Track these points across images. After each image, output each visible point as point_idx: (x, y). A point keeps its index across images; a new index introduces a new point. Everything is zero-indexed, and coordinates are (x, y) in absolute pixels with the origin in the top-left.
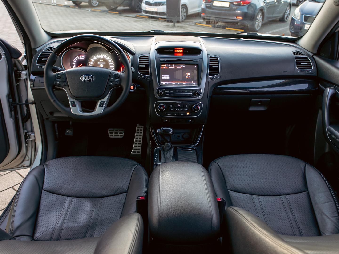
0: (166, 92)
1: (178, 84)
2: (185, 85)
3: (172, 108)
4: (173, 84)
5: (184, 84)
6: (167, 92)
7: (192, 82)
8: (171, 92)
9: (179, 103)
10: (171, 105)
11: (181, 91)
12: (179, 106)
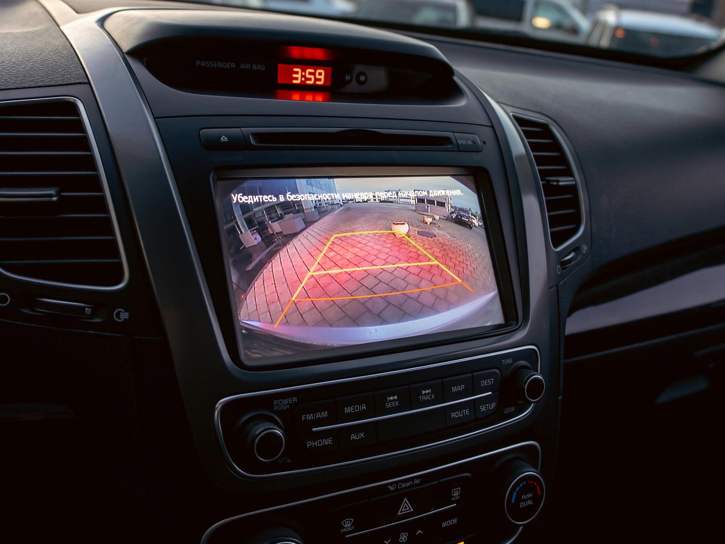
0: (310, 417)
8: (348, 410)
9: (408, 484)
10: (344, 523)
11: (424, 392)
12: (408, 509)
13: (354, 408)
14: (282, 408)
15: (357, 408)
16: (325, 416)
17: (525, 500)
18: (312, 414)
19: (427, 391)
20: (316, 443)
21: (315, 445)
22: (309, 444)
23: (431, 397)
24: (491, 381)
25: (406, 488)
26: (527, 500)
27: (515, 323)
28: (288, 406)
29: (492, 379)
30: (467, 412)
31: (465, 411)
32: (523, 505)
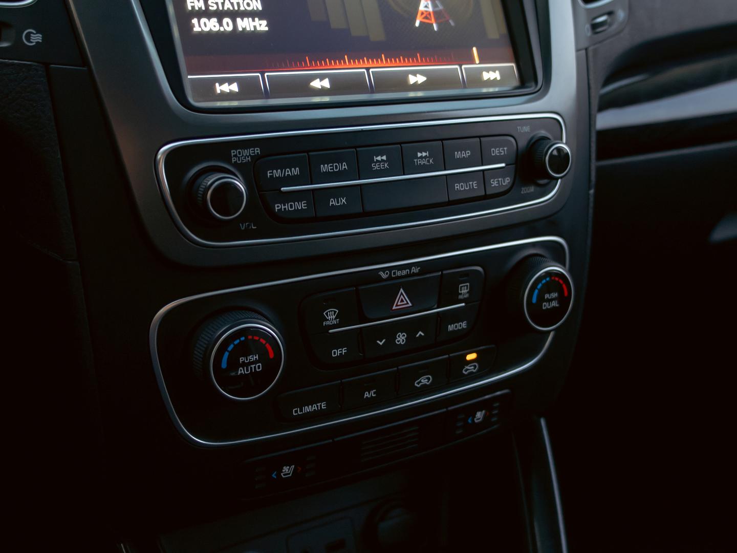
0: (277, 173)
1: (356, 84)
2: (420, 94)
3: (339, 340)
4: (316, 84)
5: (412, 79)
6: (288, 172)
7: (472, 61)
8: (325, 168)
9: (404, 272)
10: (327, 314)
11: (419, 155)
12: (405, 302)
13: (333, 166)
14: (242, 161)
15: (336, 166)
16: (296, 174)
17: (549, 301)
18: (279, 171)
19: (424, 154)
20: (286, 207)
21: (285, 209)
22: (278, 206)
23: (429, 161)
24: (504, 150)
25: (402, 277)
26: (551, 300)
27: (533, 84)
28: (249, 159)
29: (505, 149)
30: (475, 184)
31: (473, 184)
32: (546, 306)
